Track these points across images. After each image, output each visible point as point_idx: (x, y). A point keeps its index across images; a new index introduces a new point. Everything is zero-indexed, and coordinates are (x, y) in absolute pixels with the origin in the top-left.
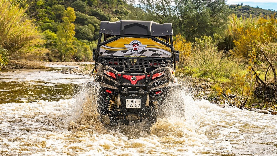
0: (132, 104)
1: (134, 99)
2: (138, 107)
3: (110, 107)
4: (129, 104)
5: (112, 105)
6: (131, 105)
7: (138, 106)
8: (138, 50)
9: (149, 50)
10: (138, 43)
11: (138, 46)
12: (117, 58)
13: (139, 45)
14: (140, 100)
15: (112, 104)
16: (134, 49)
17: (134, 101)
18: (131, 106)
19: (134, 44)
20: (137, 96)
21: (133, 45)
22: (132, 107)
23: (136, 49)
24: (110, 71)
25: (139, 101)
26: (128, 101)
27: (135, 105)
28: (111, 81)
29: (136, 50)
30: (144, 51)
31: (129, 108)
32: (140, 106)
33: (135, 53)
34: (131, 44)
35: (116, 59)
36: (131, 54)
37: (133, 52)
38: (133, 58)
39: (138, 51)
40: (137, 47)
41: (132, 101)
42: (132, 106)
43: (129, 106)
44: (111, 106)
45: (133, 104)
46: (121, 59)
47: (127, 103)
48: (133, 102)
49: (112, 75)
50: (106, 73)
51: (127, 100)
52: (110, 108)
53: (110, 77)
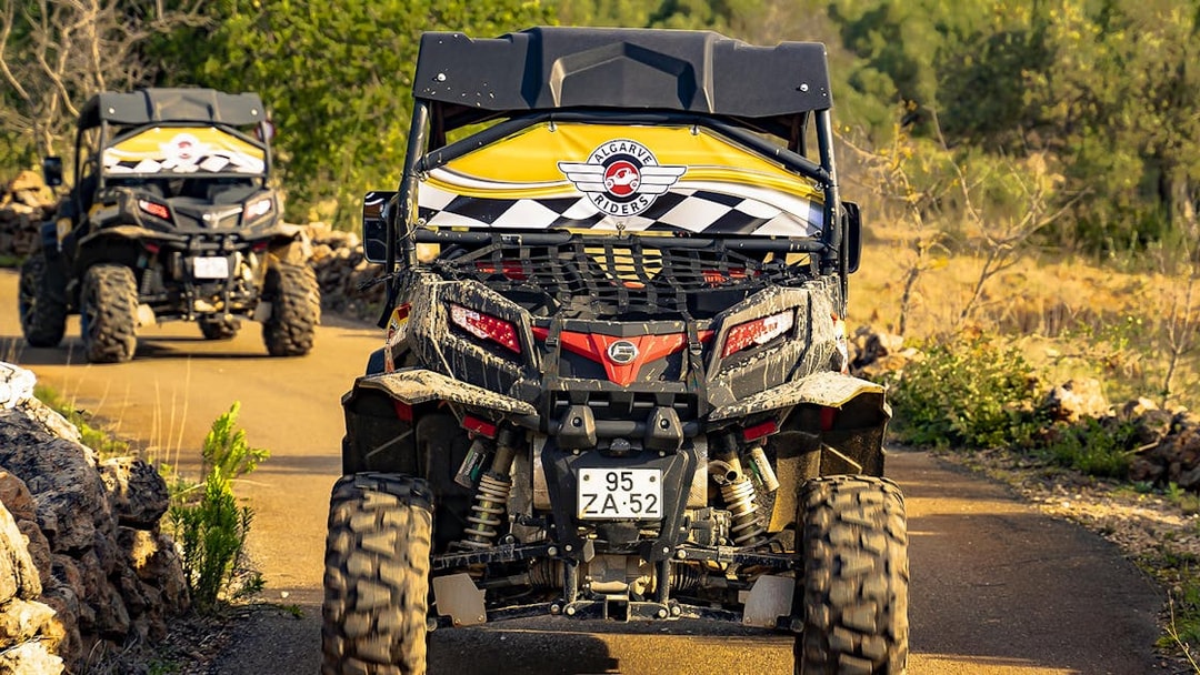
0: (610, 496)
1: (623, 466)
2: (647, 511)
3: (483, 519)
4: (595, 496)
5: (494, 511)
6: (610, 504)
7: (645, 507)
8: (636, 195)
9: (700, 194)
10: (636, 155)
11: (634, 172)
12: (514, 241)
13: (640, 166)
14: (657, 473)
15: (495, 505)
16: (615, 188)
17: (623, 480)
18: (605, 507)
19: (615, 163)
20: (640, 449)
21: (605, 165)
22: (610, 514)
23: (627, 188)
24: (483, 309)
25: (652, 479)
26: (586, 478)
27: (632, 501)
28: (492, 368)
29: (623, 196)
30: (669, 201)
31: (599, 515)
32: (658, 507)
33: (620, 212)
34: (594, 160)
35: (509, 247)
36: (598, 218)
37: (609, 206)
38: (610, 244)
39: (637, 201)
40: (629, 178)
41: (612, 478)
42: (614, 507)
43: (598, 505)
44: (484, 516)
45: (620, 496)
46: (539, 245)
47: (584, 487)
48: (620, 483)
49: (499, 334)
50: (464, 324)
51: (583, 472)
52: (481, 527)
53: (487, 344)
